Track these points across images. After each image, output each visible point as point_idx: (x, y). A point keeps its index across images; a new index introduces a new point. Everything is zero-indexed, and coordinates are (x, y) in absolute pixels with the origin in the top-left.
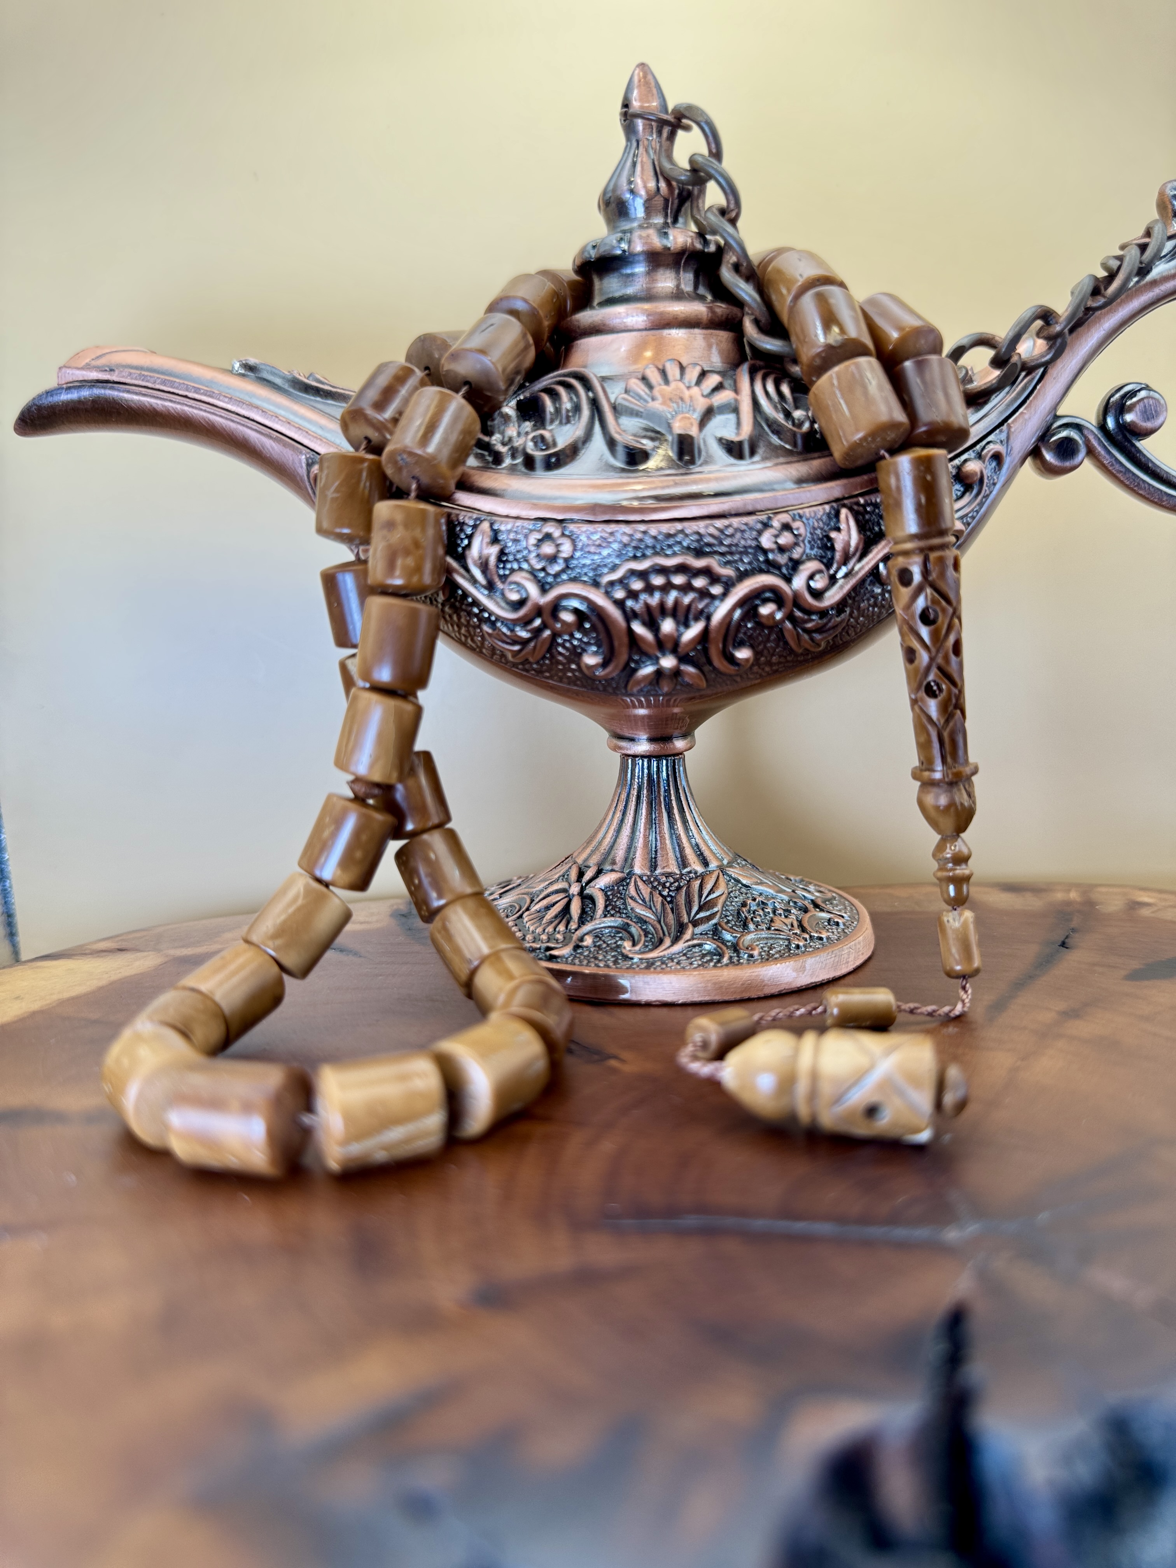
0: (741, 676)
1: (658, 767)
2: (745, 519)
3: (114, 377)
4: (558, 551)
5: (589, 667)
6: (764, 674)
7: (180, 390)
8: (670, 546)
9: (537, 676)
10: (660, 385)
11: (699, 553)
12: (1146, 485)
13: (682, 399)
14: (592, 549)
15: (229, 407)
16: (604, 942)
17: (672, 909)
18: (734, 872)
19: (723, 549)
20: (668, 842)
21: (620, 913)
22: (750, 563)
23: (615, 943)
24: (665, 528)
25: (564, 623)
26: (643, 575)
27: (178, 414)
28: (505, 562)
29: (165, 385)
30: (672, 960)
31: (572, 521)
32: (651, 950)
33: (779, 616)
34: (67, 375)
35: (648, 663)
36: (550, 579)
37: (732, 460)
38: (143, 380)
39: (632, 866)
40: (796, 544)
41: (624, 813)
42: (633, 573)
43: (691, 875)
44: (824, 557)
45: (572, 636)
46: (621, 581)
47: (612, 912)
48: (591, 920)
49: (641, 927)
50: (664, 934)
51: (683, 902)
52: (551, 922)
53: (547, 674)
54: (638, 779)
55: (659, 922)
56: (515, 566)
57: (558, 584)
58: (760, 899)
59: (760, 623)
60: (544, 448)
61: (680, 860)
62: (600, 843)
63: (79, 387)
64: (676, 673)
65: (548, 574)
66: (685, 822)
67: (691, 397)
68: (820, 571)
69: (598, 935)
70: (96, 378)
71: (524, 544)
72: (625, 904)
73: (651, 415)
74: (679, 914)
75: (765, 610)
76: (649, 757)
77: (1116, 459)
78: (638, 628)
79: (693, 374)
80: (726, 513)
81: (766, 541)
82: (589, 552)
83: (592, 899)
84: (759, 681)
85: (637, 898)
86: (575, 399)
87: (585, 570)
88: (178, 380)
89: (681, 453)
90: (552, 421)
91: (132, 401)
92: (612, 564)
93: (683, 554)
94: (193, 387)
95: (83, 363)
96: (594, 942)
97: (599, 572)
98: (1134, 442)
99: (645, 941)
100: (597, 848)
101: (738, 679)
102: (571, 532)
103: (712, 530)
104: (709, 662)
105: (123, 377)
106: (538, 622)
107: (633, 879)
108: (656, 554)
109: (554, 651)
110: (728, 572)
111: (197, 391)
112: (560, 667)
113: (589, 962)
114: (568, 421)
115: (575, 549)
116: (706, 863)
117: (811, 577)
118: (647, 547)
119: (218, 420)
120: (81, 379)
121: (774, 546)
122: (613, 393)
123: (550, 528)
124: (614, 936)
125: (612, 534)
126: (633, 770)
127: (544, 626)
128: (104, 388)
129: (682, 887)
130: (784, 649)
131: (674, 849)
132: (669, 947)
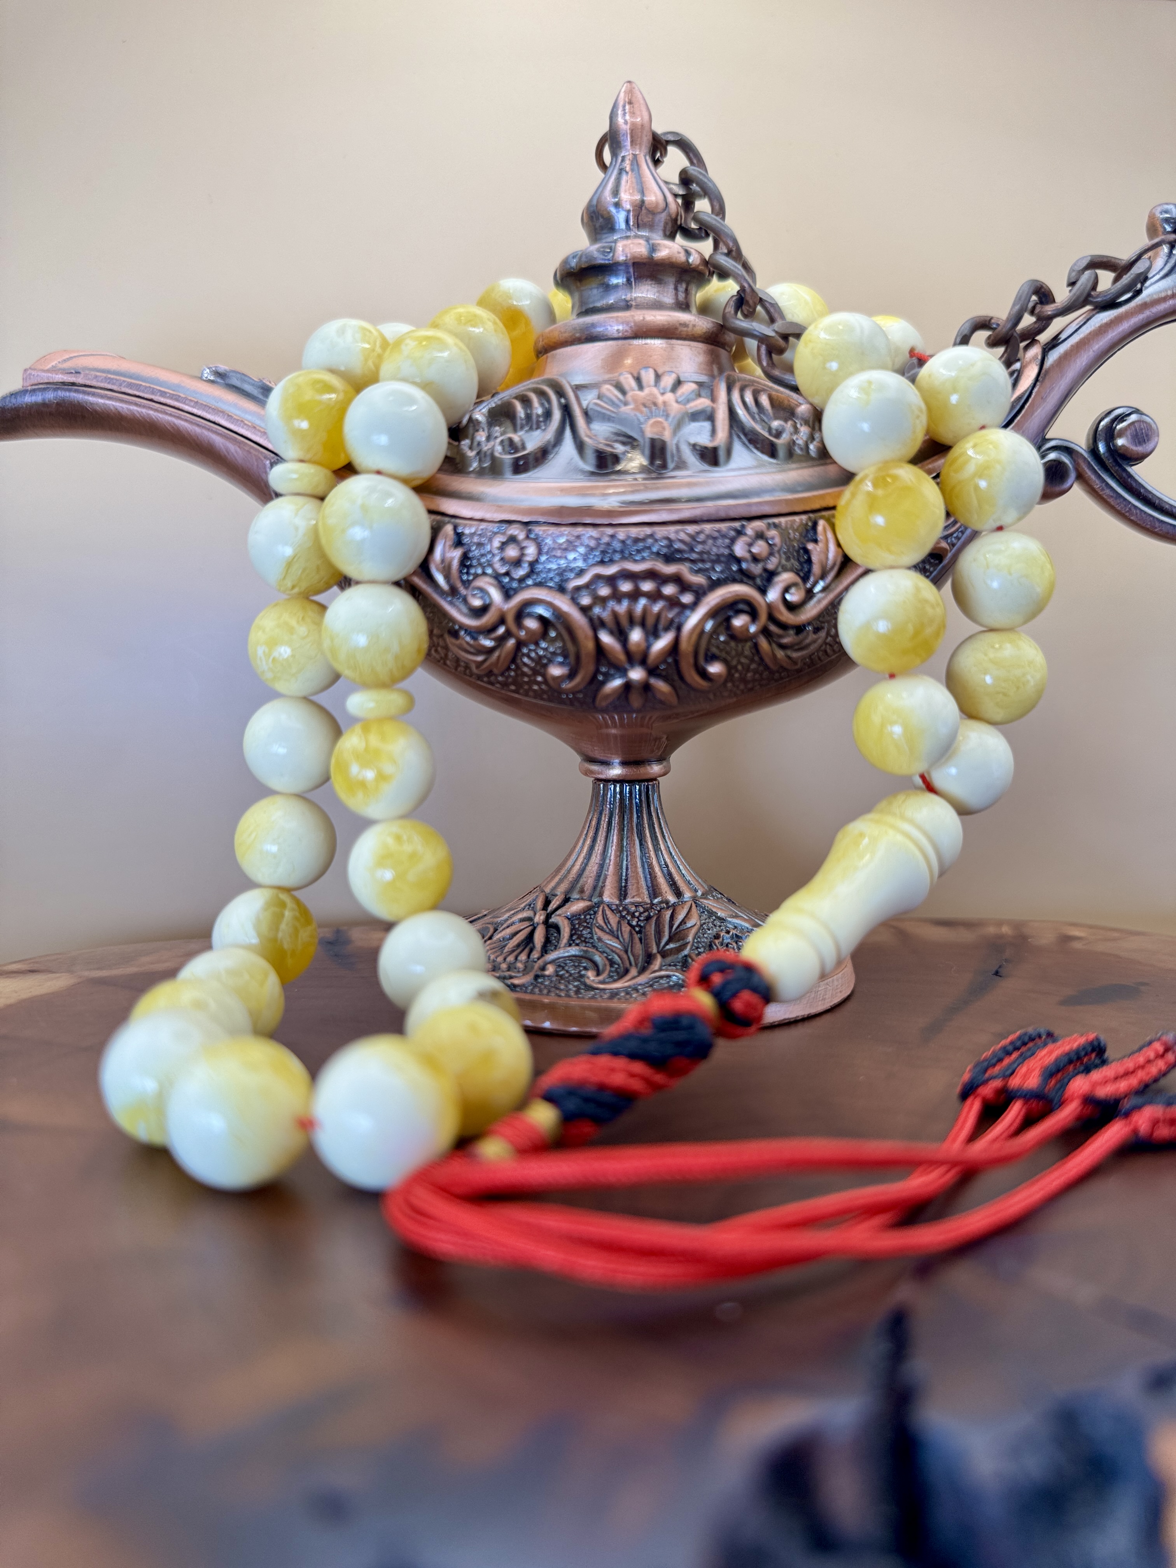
0: (715, 695)
1: (631, 793)
2: (718, 526)
3: (80, 380)
4: (523, 555)
5: (555, 678)
6: (739, 692)
7: (146, 393)
8: (638, 551)
9: (502, 689)
10: (633, 390)
11: (669, 559)
12: (1138, 511)
13: (655, 404)
14: (559, 553)
15: (195, 411)
16: (567, 972)
17: (640, 939)
18: (710, 903)
19: (694, 556)
20: (640, 870)
21: (586, 943)
22: (722, 572)
23: (579, 972)
24: (634, 532)
25: (528, 630)
26: (611, 581)
27: (143, 418)
28: (469, 567)
29: (131, 388)
30: (637, 990)
31: (537, 523)
32: (615, 981)
33: (753, 629)
34: (32, 377)
35: (617, 676)
36: (515, 585)
37: (706, 467)
38: (109, 383)
39: (601, 895)
40: (771, 554)
41: (594, 840)
42: (598, 577)
43: (662, 905)
44: (801, 570)
45: (537, 644)
46: (587, 586)
47: (577, 942)
48: (555, 949)
49: (606, 957)
50: (631, 964)
51: (653, 932)
52: (513, 951)
53: (513, 687)
54: (610, 804)
55: (626, 952)
56: (479, 571)
57: (522, 589)
58: (734, 932)
59: (734, 636)
60: (512, 452)
61: (651, 889)
62: (569, 871)
63: (44, 389)
64: (646, 687)
65: (512, 579)
66: (657, 849)
67: (665, 403)
68: (795, 584)
69: (560, 964)
70: (61, 380)
71: (488, 548)
72: (591, 933)
73: (622, 421)
74: (647, 944)
75: (738, 622)
76: (620, 781)
77: (1107, 484)
78: (606, 638)
79: (668, 381)
80: (698, 519)
81: (739, 549)
82: (555, 556)
83: (557, 928)
84: (735, 699)
85: (605, 927)
86: (547, 405)
87: (551, 575)
88: (144, 384)
89: (652, 458)
90: (522, 428)
91: (97, 404)
92: (579, 569)
93: (652, 559)
94: (160, 391)
95: (49, 366)
96: (556, 972)
97: (565, 578)
98: (1127, 468)
99: (611, 971)
100: (565, 877)
101: (711, 696)
102: (537, 535)
103: (682, 536)
104: (681, 678)
105: (89, 379)
106: (501, 630)
107: (601, 908)
108: (624, 558)
109: (519, 661)
110: (699, 579)
111: (163, 394)
112: (526, 679)
113: (549, 991)
114: (538, 427)
115: (540, 552)
116: (678, 893)
117: (786, 590)
118: (615, 551)
119: (183, 425)
120: (46, 381)
121: (747, 555)
122: (585, 400)
123: (514, 530)
124: (579, 966)
125: (578, 537)
126: (605, 795)
127: (508, 634)
128: (70, 390)
129: (652, 917)
130: (759, 665)
131: (646, 878)
132: (634, 978)
